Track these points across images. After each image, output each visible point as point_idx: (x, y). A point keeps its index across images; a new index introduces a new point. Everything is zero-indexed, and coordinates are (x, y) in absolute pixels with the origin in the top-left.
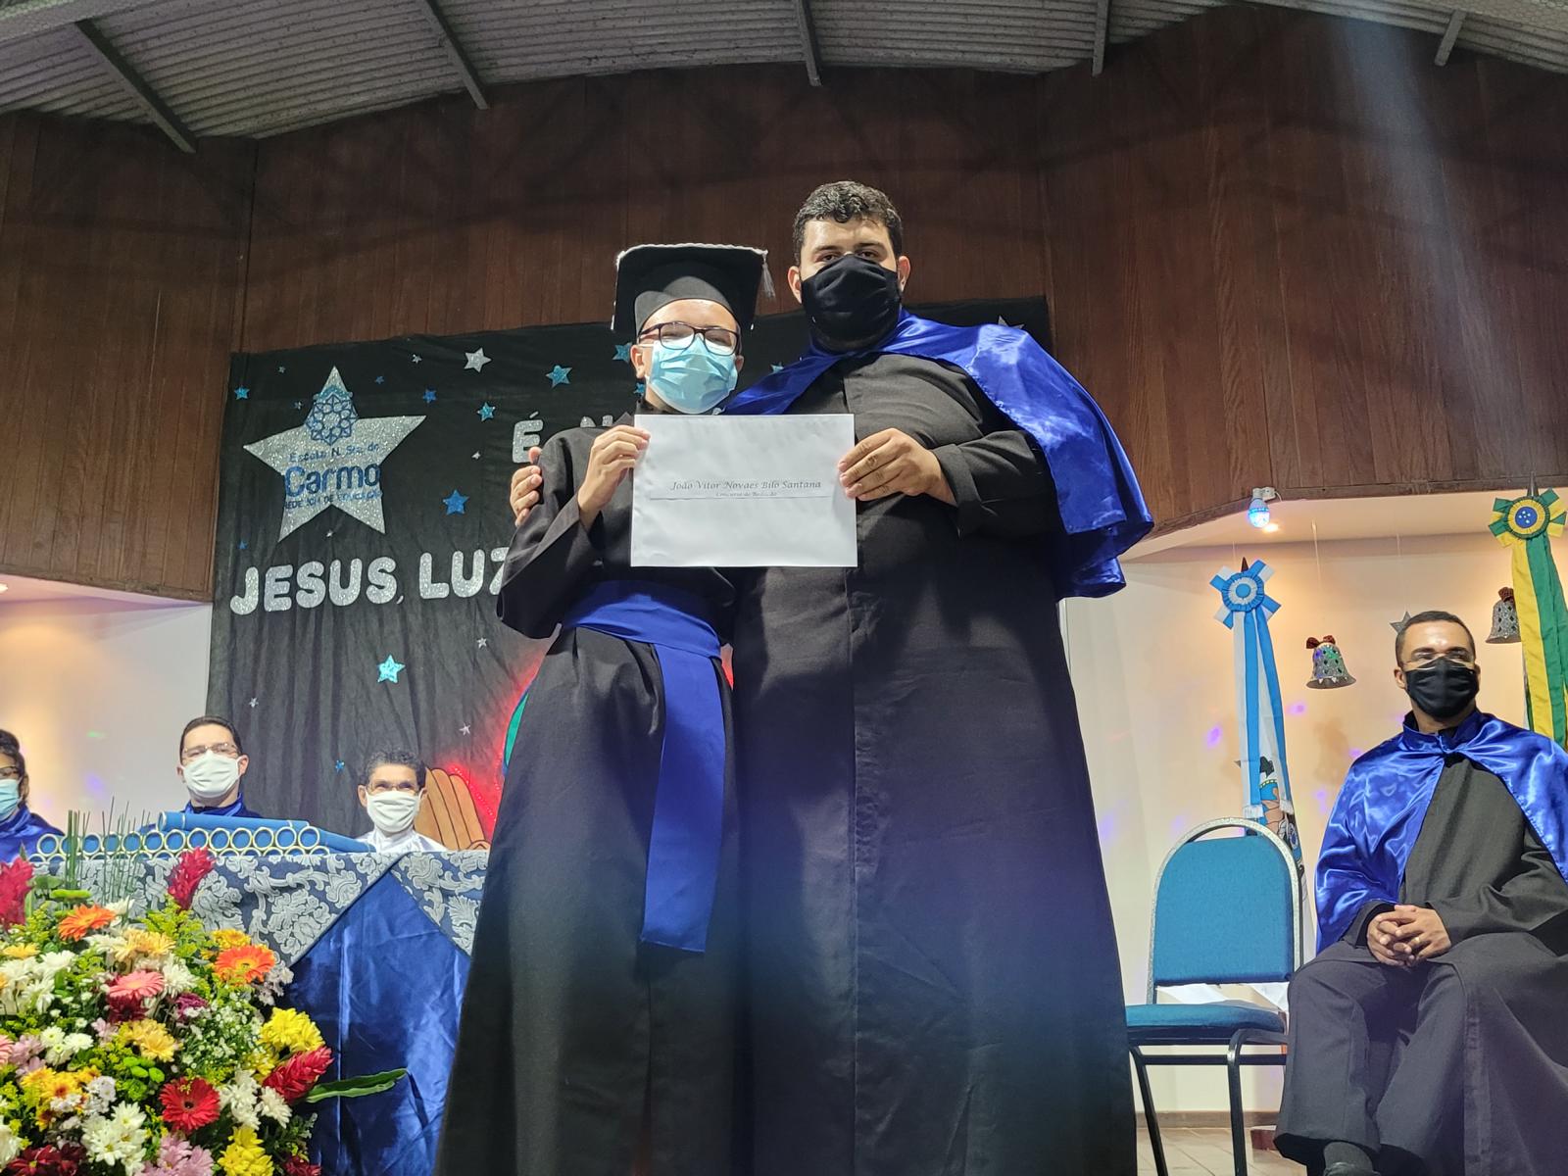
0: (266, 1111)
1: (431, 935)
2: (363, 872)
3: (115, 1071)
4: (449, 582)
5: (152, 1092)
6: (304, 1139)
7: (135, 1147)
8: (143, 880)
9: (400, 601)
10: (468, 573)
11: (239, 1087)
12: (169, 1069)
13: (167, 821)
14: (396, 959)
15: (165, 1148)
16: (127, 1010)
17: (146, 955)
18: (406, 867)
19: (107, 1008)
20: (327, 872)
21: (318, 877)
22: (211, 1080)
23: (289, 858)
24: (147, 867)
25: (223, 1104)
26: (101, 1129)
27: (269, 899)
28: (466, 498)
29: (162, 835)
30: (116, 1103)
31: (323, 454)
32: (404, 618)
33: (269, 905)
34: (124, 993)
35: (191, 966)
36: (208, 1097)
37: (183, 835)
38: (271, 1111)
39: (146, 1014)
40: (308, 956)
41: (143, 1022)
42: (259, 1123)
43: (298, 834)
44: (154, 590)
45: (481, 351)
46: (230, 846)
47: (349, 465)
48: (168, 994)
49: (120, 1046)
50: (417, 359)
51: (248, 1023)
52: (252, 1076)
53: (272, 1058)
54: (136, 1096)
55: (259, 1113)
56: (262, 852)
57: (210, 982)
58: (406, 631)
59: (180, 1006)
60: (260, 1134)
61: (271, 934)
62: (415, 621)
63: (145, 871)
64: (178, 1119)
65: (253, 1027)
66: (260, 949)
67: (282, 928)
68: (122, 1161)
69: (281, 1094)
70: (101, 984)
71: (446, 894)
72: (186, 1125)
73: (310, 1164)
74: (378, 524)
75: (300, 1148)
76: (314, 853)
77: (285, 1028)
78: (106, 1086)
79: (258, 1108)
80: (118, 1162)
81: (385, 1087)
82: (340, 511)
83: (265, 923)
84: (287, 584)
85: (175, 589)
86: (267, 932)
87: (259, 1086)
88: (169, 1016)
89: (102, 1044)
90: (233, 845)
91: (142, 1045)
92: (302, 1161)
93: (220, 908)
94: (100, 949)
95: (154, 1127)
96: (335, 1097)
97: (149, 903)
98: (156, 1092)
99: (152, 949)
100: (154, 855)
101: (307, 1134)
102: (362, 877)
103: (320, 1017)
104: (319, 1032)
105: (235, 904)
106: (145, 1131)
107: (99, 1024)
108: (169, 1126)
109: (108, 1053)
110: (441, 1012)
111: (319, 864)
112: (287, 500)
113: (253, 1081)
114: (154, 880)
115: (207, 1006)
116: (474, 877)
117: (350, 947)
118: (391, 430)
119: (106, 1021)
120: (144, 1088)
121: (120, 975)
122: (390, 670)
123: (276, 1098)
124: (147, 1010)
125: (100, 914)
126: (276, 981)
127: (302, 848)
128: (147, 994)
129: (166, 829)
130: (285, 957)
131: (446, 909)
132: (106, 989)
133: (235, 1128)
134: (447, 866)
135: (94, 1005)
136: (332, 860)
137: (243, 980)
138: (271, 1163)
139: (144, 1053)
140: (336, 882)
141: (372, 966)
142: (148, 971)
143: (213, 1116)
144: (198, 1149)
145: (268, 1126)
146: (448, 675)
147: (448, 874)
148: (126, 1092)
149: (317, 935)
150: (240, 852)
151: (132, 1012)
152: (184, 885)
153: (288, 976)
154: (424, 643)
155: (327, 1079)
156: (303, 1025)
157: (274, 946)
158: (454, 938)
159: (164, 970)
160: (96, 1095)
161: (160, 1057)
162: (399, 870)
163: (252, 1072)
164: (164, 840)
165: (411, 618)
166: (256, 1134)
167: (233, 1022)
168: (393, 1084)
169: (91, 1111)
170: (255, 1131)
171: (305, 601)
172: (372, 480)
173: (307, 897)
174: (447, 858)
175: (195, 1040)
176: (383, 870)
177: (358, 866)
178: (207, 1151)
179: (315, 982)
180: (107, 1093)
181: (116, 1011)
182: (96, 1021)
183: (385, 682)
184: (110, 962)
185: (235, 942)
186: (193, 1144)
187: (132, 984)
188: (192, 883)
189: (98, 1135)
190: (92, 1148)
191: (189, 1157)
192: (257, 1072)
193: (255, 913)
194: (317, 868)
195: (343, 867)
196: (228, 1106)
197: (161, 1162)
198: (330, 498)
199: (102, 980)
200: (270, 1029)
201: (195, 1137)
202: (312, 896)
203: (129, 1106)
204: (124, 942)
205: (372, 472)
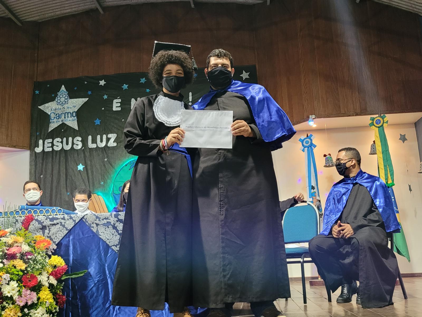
0: (50, 282)
1: (94, 236)
2: (75, 219)
3: (10, 273)
4: (96, 143)
5: (20, 278)
6: (61, 289)
7: (15, 292)
8: (15, 223)
9: (83, 149)
10: (102, 141)
11: (43, 276)
12: (24, 272)
13: (21, 208)
14: (84, 241)
15: (24, 292)
16: (12, 257)
17: (17, 242)
19: (6, 256)
20: (65, 220)
21: (63, 221)
22: (35, 274)
23: (54, 216)
24: (16, 220)
25: (39, 280)
26: (6, 288)
27: (49, 227)
28: (101, 120)
29: (20, 211)
30: (10, 281)
31: (60, 109)
32: (84, 153)
33: (49, 229)
34: (11, 252)
35: (29, 245)
36: (35, 279)
37: (26, 211)
38: (52, 282)
39: (17, 258)
40: (61, 242)
41: (17, 260)
42: (49, 285)
43: (57, 210)
44: (14, 147)
45: (103, 80)
46: (38, 214)
47: (68, 112)
48: (23, 252)
49: (11, 266)
50: (86, 83)
51: (45, 259)
52: (46, 273)
53: (52, 268)
54: (15, 279)
55: (49, 283)
56: (47, 215)
57: (34, 249)
58: (85, 157)
59: (26, 255)
60: (49, 288)
61: (50, 236)
62: (87, 154)
63: (15, 221)
64: (27, 284)
65: (46, 260)
66: (47, 240)
67: (53, 235)
68: (12, 296)
69: (54, 277)
70: (5, 250)
71: (97, 225)
72: (29, 286)
73: (63, 295)
74: (76, 128)
75: (60, 291)
76: (61, 215)
77: (55, 260)
78: (7, 276)
79: (48, 281)
80: (11, 296)
81: (82, 275)
82: (66, 124)
83: (49, 234)
84: (51, 144)
85: (21, 146)
86: (49, 236)
87: (48, 276)
88: (24, 258)
89: (6, 266)
90: (39, 214)
91: (17, 266)
92: (60, 295)
93: (36, 230)
94: (4, 241)
95: (21, 287)
96: (69, 278)
97: (17, 229)
98: (21, 278)
99: (18, 241)
100: (18, 217)
101: (62, 288)
102: (74, 221)
103: (65, 258)
104: (64, 261)
105: (40, 229)
106: (18, 288)
107: (5, 261)
108: (25, 286)
109: (7, 268)
110: (97, 255)
111: (63, 218)
112: (50, 121)
113: (47, 274)
114: (18, 223)
115: (34, 255)
117: (72, 239)
118: (80, 102)
119: (7, 260)
120: (17, 277)
121: (10, 248)
122: (81, 167)
123: (53, 278)
124: (18, 257)
125: (4, 232)
126: (52, 248)
127: (58, 214)
128: (17, 252)
129: (21, 210)
130: (54, 242)
131: (97, 228)
132: (6, 251)
133: (42, 287)
134: (97, 217)
135: (3, 256)
136: (66, 216)
137: (43, 248)
138: (52, 295)
139: (17, 268)
140: (67, 222)
141: (78, 244)
142: (17, 246)
143: (36, 283)
144: (33, 292)
145: (51, 286)
146: (97, 168)
147: (98, 219)
148: (13, 278)
149: (63, 236)
150: (41, 215)
151: (14, 257)
152: (27, 224)
153: (55, 247)
154: (90, 160)
155: (67, 273)
156: (60, 259)
157: (51, 239)
158: (100, 236)
159: (22, 246)
160: (5, 279)
161: (22, 269)
162: (85, 219)
163: (46, 272)
164: (20, 213)
165: (86, 153)
166: (48, 288)
167: (41, 259)
168: (84, 274)
169: (4, 283)
170: (48, 287)
171: (56, 148)
172: (74, 115)
173: (60, 226)
174: (97, 215)
175: (31, 264)
176: (80, 219)
177: (73, 218)
178: (35, 292)
179: (63, 248)
180: (8, 278)
181: (9, 257)
182: (4, 260)
183: (79, 170)
184: (7, 245)
185: (41, 239)
186: (31, 291)
187: (13, 250)
188: (28, 224)
189: (6, 289)
190: (4, 292)
191: (30, 294)
192: (48, 272)
193: (46, 231)
195: (69, 218)
196: (40, 281)
197: (22, 296)
198: (63, 121)
199: (5, 249)
200: (51, 261)
201: (31, 289)
203: (14, 281)
204: (11, 239)
205: (74, 114)
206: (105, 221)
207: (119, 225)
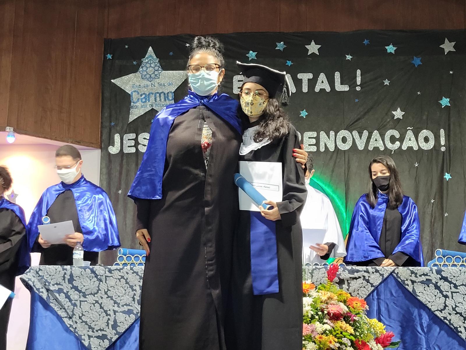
2: (382, 273)
18: (398, 272)
20: (369, 273)
21: (366, 274)
33: (348, 283)
47: (160, 91)
61: (350, 293)
67: (354, 291)
71: (413, 282)
81: (398, 346)
83: (348, 289)
102: (382, 275)
111: (366, 270)
116: (422, 276)
131: (414, 287)
134: (412, 272)
136: (370, 269)
140: (372, 276)
147: (413, 275)
149: (368, 294)
162: (395, 273)
173: (362, 281)
174: (412, 270)
176: (389, 273)
177: (380, 271)
193: (344, 286)
194: (365, 271)
195: (375, 271)
202: (364, 281)
206: (424, 278)
207: (442, 284)
